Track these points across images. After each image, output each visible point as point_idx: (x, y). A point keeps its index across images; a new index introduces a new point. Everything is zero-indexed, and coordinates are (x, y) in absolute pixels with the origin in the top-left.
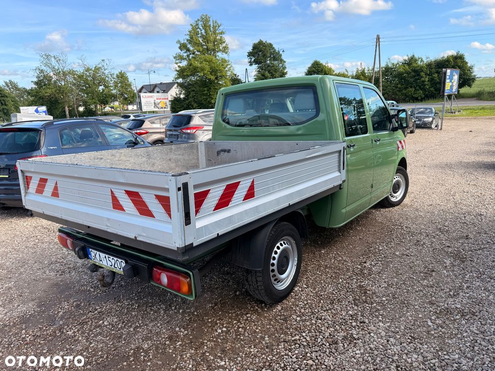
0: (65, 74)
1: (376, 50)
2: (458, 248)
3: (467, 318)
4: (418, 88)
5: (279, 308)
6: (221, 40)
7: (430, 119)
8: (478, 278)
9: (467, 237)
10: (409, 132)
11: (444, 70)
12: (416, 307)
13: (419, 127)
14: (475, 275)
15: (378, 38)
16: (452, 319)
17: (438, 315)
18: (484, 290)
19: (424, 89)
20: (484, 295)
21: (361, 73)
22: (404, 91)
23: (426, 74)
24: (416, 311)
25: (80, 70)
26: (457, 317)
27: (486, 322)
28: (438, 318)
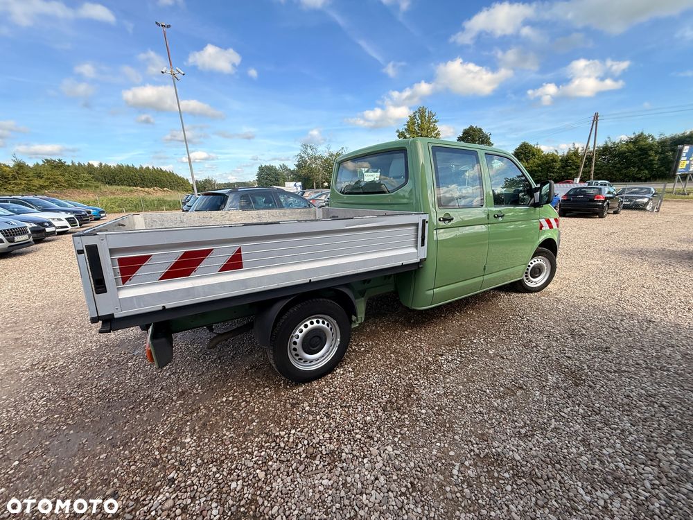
0: (316, 159)
1: (592, 129)
2: (582, 362)
3: (519, 482)
4: (642, 167)
5: (301, 389)
6: (434, 128)
7: (646, 200)
8: (583, 417)
9: (607, 350)
10: (612, 212)
11: (680, 146)
12: (456, 437)
13: (626, 207)
14: (581, 411)
15: (596, 116)
16: (496, 475)
17: (480, 459)
18: (581, 441)
19: (651, 170)
20: (574, 450)
21: (574, 153)
22: (624, 171)
23: (656, 152)
24: (453, 443)
25: (326, 155)
26: (506, 475)
27: (546, 503)
28: (475, 465)
